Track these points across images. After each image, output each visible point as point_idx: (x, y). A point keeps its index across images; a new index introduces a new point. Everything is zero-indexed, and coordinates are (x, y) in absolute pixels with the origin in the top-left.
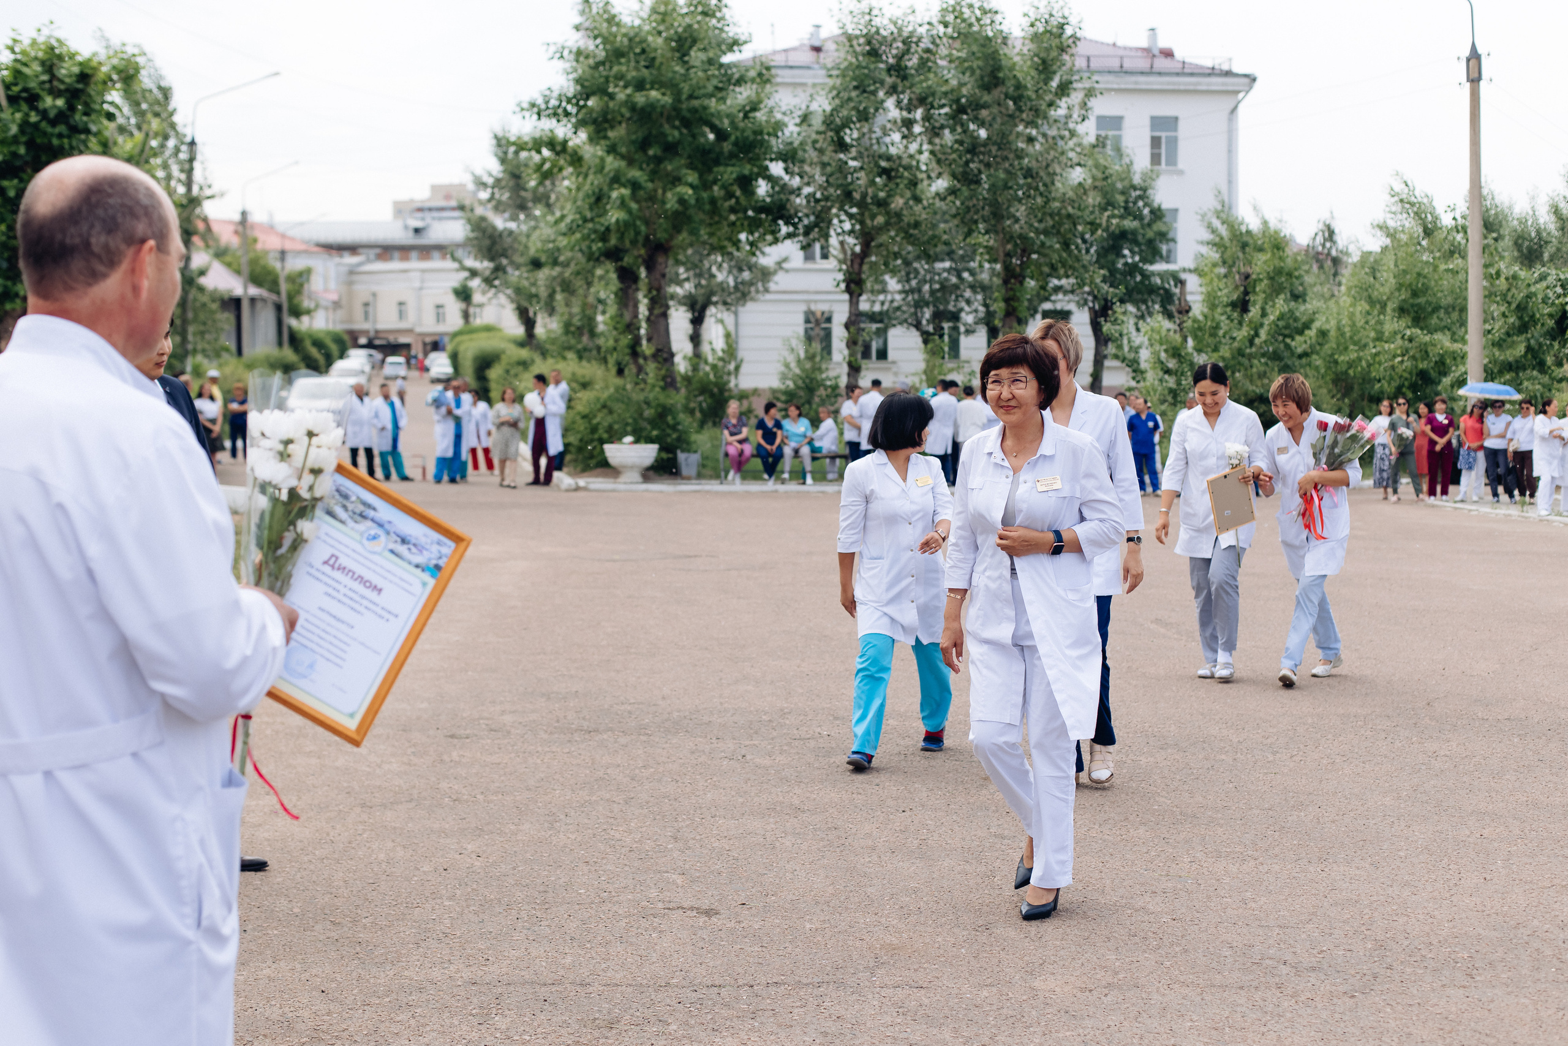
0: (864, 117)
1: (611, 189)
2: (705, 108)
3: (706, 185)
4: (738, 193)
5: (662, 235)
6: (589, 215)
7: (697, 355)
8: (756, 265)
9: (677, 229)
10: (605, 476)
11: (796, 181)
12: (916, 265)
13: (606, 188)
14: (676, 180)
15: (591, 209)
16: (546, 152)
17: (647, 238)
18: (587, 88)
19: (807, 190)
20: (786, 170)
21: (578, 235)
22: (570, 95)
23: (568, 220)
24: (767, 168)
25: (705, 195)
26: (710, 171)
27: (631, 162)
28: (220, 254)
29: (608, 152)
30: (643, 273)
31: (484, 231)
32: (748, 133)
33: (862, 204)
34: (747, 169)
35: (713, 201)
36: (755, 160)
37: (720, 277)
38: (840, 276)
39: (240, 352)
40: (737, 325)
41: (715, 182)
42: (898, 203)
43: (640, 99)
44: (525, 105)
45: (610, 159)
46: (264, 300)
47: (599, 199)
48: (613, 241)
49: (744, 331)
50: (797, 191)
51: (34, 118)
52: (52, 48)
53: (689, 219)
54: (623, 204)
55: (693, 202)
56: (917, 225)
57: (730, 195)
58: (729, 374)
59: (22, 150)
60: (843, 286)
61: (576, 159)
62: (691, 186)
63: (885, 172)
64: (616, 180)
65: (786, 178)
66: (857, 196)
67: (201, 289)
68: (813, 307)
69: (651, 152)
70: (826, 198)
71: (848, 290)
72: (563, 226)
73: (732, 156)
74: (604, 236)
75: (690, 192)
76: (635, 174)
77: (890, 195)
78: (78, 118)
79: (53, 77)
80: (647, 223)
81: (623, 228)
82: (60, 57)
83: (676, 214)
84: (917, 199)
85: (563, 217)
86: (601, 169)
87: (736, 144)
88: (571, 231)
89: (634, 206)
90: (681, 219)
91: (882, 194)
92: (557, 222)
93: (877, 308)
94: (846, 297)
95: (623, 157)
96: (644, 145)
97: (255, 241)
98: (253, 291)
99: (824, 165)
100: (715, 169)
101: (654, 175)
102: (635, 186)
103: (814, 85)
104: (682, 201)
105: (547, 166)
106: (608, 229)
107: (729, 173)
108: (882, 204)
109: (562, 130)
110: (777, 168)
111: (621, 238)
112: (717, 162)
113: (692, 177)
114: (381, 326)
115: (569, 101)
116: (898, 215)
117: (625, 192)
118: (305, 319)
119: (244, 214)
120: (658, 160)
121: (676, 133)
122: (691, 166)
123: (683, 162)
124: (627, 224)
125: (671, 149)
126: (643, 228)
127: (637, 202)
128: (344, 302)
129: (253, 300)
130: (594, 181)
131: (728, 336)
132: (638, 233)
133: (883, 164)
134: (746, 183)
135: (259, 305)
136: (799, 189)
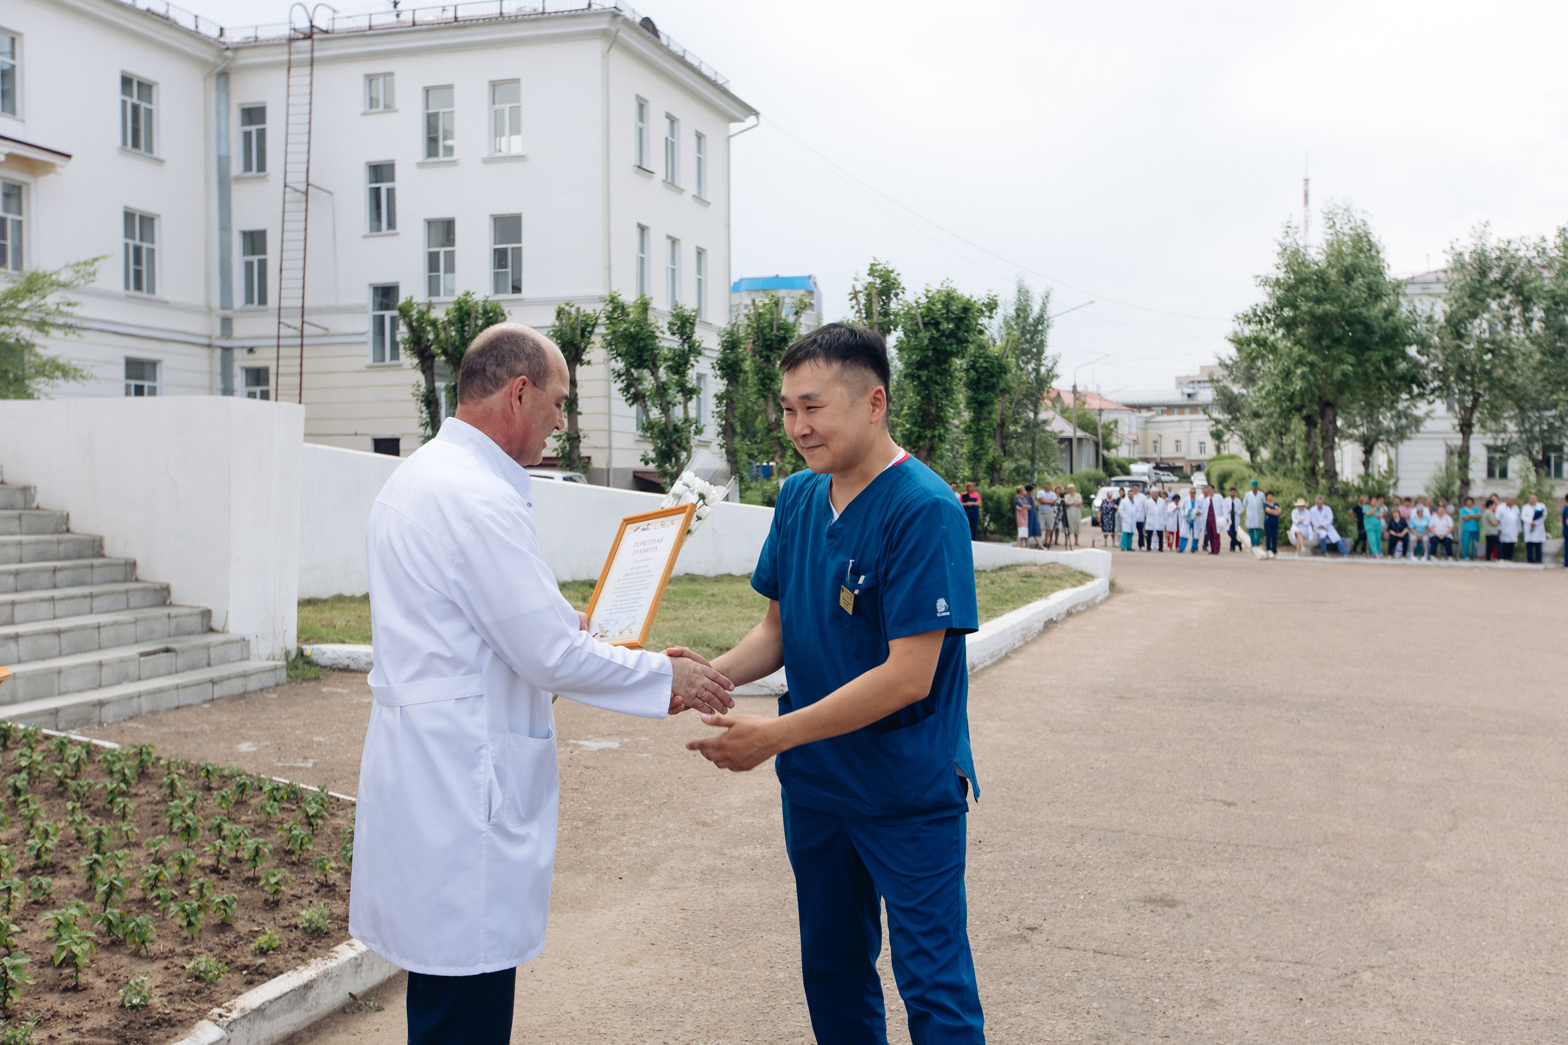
0: (1474, 315)
1: (1296, 367)
2: (1360, 313)
3: (1360, 363)
4: (1383, 368)
5: (1330, 397)
6: (1279, 383)
7: (1367, 476)
8: (1411, 415)
9: (1341, 392)
10: (1288, 551)
11: (1423, 360)
12: (1530, 414)
13: (1292, 368)
14: (1340, 361)
15: (1283, 381)
16: (1254, 346)
17: (1320, 398)
18: (1281, 304)
19: (1432, 365)
20: (1419, 352)
21: (1273, 398)
22: (1270, 307)
23: (1267, 388)
24: (1404, 352)
25: (1360, 370)
26: (1363, 354)
27: (1310, 350)
28: (1064, 412)
29: (1295, 345)
30: (1319, 421)
31: (1224, 395)
32: (1389, 330)
33: (1472, 374)
34: (1389, 353)
35: (1366, 374)
36: (1394, 346)
37: (1385, 423)
38: (1456, 422)
39: (1071, 472)
40: (1397, 455)
41: (1367, 361)
42: (1499, 372)
43: (1319, 310)
44: (1241, 316)
45: (1296, 349)
46: (1087, 439)
47: (1287, 375)
48: (1298, 402)
49: (1401, 458)
50: (1425, 367)
51: (936, 335)
52: (949, 294)
53: (1349, 386)
54: (1303, 376)
55: (1351, 375)
56: (1513, 387)
57: (1378, 369)
58: (1389, 486)
59: (930, 353)
60: (1458, 428)
61: (1274, 349)
62: (1351, 365)
63: (1489, 351)
64: (1300, 362)
65: (1419, 357)
66: (1468, 368)
67: (1044, 431)
68: (1449, 443)
69: (1324, 343)
70: (1446, 369)
71: (1462, 431)
72: (1264, 393)
73: (1377, 344)
74: (1291, 398)
75: (1350, 368)
76: (1311, 358)
77: (1494, 367)
78: (960, 334)
79: (948, 311)
80: (1319, 388)
81: (1302, 392)
82: (953, 299)
83: (1340, 382)
84: (1513, 369)
85: (1263, 387)
86: (1289, 355)
87: (1381, 338)
88: (1268, 394)
89: (1311, 378)
90: (1343, 386)
91: (1488, 367)
92: (1260, 390)
93: (1499, 443)
94: (1460, 435)
95: (1304, 347)
96: (1318, 338)
97: (1084, 403)
98: (1080, 434)
99: (1444, 348)
100: (1368, 354)
101: (1325, 358)
102: (1312, 365)
103: (1438, 296)
104: (1344, 374)
105: (1254, 354)
106: (1293, 393)
107: (1376, 356)
108: (1488, 373)
109: (1265, 331)
110: (1412, 351)
111: (1302, 399)
112: (1368, 349)
113: (1351, 359)
114: (1163, 456)
115: (1269, 311)
116: (1500, 380)
117: (1306, 369)
118: (1113, 451)
119: (1074, 387)
120: (1329, 348)
121: (1341, 331)
122: (1348, 352)
123: (1345, 348)
124: (1306, 390)
125: (1337, 341)
126: (1317, 392)
127: (1314, 375)
128: (1140, 441)
129: (1080, 440)
130: (1287, 363)
131: (1390, 462)
132: (1313, 395)
133: (1487, 345)
134: (1389, 362)
135: (1084, 442)
136: (1427, 364)
